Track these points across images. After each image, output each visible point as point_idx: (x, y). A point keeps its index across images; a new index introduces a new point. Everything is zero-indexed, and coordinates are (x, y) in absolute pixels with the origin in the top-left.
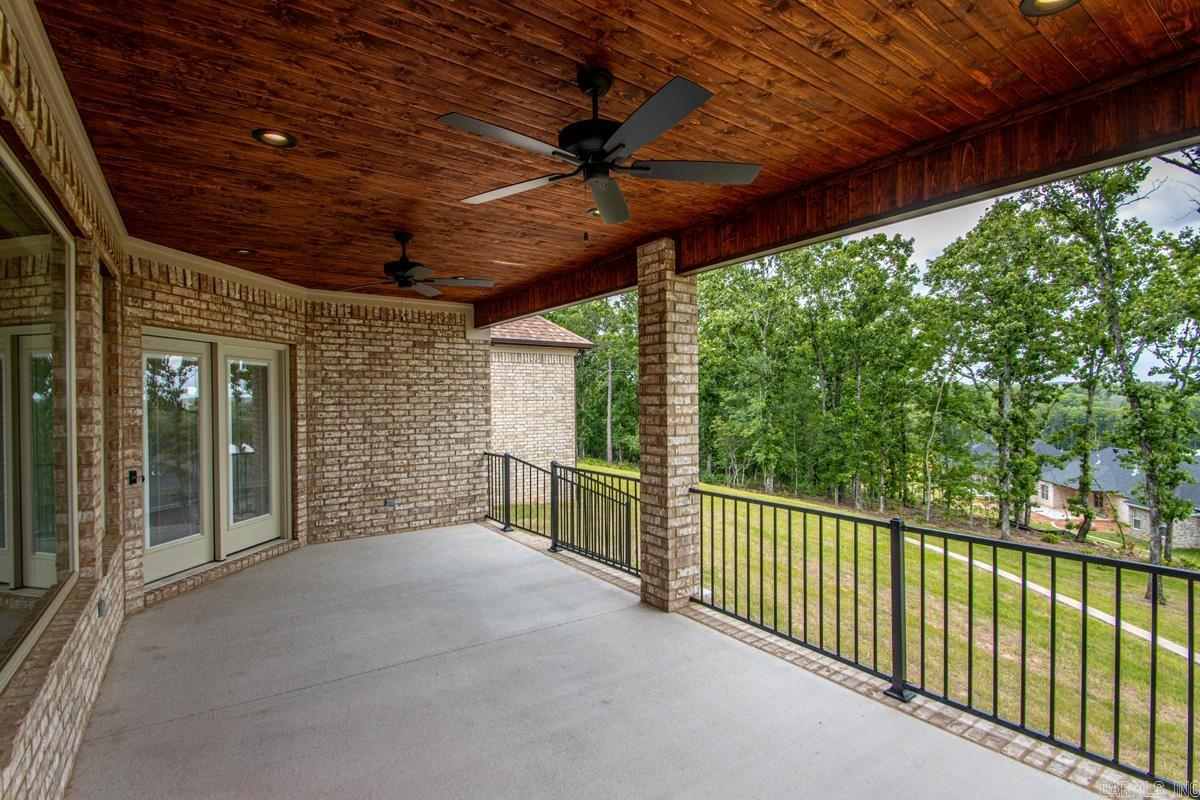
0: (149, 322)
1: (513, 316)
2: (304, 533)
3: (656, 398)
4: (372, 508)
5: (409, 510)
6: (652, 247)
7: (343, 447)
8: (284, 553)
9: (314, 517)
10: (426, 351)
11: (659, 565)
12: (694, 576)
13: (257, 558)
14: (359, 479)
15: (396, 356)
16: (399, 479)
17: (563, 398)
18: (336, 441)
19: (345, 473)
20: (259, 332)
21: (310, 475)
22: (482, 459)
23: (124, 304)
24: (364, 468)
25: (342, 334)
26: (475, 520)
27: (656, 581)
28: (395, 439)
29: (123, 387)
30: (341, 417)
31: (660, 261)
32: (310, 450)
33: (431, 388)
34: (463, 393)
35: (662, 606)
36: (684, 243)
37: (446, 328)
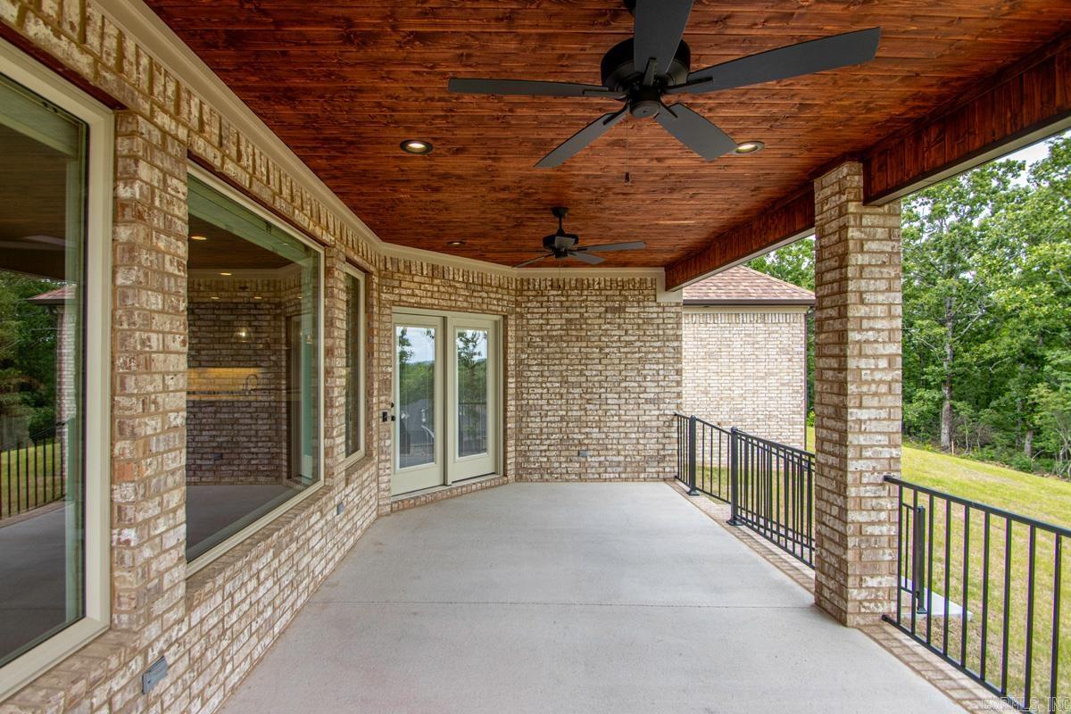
0: (396, 303)
1: (696, 276)
2: (512, 472)
3: (834, 360)
4: (567, 457)
5: (600, 462)
6: (832, 176)
7: (544, 402)
8: (495, 486)
9: (520, 460)
10: (617, 315)
11: (836, 566)
12: (891, 589)
13: (474, 487)
14: (557, 430)
15: (589, 321)
16: (591, 433)
17: (790, 360)
18: (538, 396)
19: (545, 424)
20: (478, 307)
21: (518, 424)
22: (672, 420)
23: (380, 292)
24: (561, 421)
25: (544, 304)
26: (665, 480)
27: (832, 584)
28: (588, 396)
29: (379, 351)
30: (542, 376)
31: (841, 192)
32: (519, 403)
33: (622, 350)
34: (654, 355)
35: (839, 617)
36: (875, 165)
37: (636, 293)
